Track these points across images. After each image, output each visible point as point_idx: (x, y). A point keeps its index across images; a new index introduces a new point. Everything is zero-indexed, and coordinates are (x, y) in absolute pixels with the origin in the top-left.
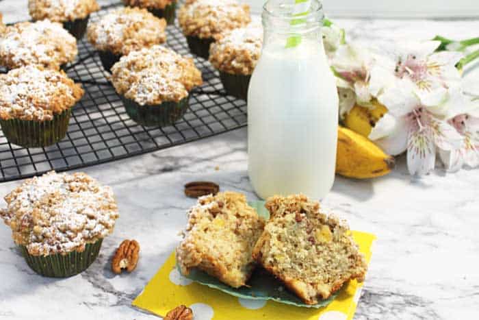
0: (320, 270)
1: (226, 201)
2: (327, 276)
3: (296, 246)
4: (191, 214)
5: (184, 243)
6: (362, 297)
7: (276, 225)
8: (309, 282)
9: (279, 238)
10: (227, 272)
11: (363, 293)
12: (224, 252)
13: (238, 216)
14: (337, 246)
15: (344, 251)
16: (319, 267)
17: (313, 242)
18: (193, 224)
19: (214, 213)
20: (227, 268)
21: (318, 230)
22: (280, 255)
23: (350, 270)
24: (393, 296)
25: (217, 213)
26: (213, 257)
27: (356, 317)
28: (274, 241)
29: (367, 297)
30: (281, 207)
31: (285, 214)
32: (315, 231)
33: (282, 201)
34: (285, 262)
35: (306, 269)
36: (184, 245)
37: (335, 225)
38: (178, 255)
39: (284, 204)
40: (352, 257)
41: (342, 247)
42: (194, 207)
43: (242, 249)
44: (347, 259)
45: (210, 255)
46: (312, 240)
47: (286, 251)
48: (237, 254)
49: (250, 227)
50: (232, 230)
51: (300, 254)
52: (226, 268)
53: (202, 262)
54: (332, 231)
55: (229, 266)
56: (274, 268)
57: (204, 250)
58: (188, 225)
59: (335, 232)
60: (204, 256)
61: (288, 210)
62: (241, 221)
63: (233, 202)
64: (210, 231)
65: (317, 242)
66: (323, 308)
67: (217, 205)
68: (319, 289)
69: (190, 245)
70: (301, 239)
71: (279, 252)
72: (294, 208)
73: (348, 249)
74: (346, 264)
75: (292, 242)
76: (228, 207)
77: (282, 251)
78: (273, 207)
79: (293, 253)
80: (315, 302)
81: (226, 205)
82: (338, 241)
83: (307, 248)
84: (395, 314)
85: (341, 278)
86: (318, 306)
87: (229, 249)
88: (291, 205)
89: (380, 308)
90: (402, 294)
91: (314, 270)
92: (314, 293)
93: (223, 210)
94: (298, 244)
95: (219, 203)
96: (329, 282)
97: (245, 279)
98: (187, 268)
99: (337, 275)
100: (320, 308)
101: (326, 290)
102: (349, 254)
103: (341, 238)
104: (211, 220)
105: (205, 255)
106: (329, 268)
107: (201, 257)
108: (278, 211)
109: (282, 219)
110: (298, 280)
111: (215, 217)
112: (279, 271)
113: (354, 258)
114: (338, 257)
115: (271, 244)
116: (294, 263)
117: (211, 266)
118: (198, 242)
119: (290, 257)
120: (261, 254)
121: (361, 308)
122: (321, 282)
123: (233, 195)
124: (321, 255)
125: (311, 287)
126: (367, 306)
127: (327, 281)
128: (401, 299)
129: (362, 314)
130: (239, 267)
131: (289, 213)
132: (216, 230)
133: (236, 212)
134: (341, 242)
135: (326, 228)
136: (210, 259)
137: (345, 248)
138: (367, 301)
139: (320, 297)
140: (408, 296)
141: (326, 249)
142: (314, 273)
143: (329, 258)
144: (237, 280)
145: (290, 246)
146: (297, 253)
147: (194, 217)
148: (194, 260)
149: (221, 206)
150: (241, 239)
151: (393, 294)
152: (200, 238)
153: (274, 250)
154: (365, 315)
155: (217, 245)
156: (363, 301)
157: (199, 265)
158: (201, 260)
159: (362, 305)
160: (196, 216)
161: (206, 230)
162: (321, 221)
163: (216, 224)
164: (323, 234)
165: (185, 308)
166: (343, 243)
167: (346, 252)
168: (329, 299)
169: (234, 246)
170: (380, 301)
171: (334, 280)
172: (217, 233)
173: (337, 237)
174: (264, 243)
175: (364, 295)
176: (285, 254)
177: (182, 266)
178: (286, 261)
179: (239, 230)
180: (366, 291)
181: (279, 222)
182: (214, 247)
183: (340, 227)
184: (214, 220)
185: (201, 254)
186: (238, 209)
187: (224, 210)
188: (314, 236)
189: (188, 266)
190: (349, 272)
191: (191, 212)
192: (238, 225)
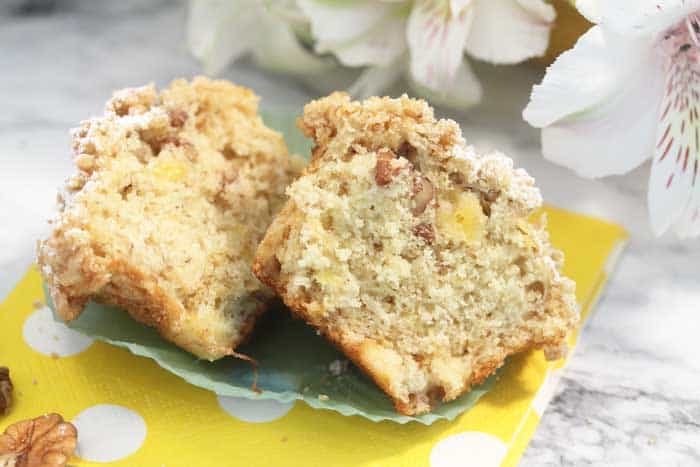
0: (442, 317)
1: (194, 108)
2: (463, 337)
3: (378, 247)
4: (84, 141)
5: (59, 225)
6: (558, 399)
7: (322, 185)
8: (410, 350)
9: (329, 223)
10: (184, 316)
11: (561, 389)
12: (176, 255)
13: (229, 153)
14: (496, 253)
15: (516, 269)
16: (438, 310)
17: (428, 239)
18: (89, 171)
19: (155, 142)
20: (185, 303)
21: (445, 205)
22: (329, 270)
23: (530, 324)
24: (642, 400)
25: (165, 141)
26: (144, 270)
27: (532, 451)
28: (313, 228)
29: (571, 399)
30: (341, 132)
31: (353, 152)
32: (437, 206)
33: (347, 113)
34: (342, 292)
35: (403, 314)
36: (59, 234)
37: (499, 193)
38: (42, 262)
39: (353, 123)
40: (537, 287)
41: (511, 259)
42: (94, 120)
43: (233, 252)
44: (522, 292)
45: (133, 262)
46: (424, 233)
47: (349, 262)
48: (216, 264)
49: (264, 186)
50: (207, 193)
51: (387, 270)
52: (179, 304)
53: (112, 284)
54: (487, 212)
55: (189, 299)
56: (312, 307)
57: (116, 249)
58: (75, 175)
59: (494, 215)
60: (115, 268)
61: (362, 143)
62: (236, 171)
63: (218, 112)
64: (138, 193)
65: (438, 239)
66: (442, 425)
67: (167, 118)
68: (434, 371)
69: (75, 232)
70: (392, 228)
71: (326, 262)
72: (380, 137)
73: (528, 264)
74: (520, 305)
75: (367, 237)
76: (200, 126)
77: (336, 259)
78: (319, 132)
79: (370, 267)
80: (423, 407)
81: (193, 120)
82: (501, 241)
83: (408, 256)
84: (637, 450)
85: (500, 345)
86: (429, 420)
87: (194, 250)
88: (374, 128)
89: (601, 431)
90: (669, 395)
91: (426, 317)
92: (420, 383)
93: (183, 136)
94: (385, 243)
95: (172, 113)
96: (466, 352)
97: (236, 337)
98: (70, 300)
99: (489, 333)
100: (435, 423)
101: (454, 375)
102: (531, 278)
103: (511, 230)
104: (144, 162)
105: (118, 264)
106: (469, 315)
107: (109, 267)
108: (334, 143)
109: (340, 166)
110: (379, 342)
111: (156, 151)
112: (326, 315)
113: (542, 293)
114: (497, 285)
115: (304, 240)
116: (372, 294)
117: (137, 296)
118: (98, 223)
119: (360, 278)
120: (278, 266)
121: (550, 428)
122: (443, 351)
123: (220, 90)
124: (448, 276)
125: (413, 365)
126: (567, 424)
127: (461, 351)
128: (662, 410)
129: (548, 446)
130: (218, 301)
131: (363, 150)
132: (158, 194)
133: (225, 140)
134: (510, 243)
135: (470, 202)
136: (136, 277)
137: (520, 261)
138: (570, 411)
139: (437, 395)
140: (683, 402)
141: (464, 260)
142: (425, 326)
143: (470, 287)
144: (211, 339)
145: (361, 247)
146: (378, 269)
147: (91, 150)
148: (90, 277)
149: (178, 122)
150: (233, 223)
151: (643, 393)
152: (106, 214)
153: (313, 256)
154: (555, 448)
155: (156, 238)
156: (559, 411)
157: (103, 291)
158: (107, 277)
159: (555, 419)
160: (99, 148)
161: (126, 190)
162: (458, 179)
163: (157, 175)
164: (461, 219)
165: (60, 421)
166: (516, 245)
167: (523, 273)
168: (462, 399)
169: (208, 243)
170: (605, 412)
171: (481, 349)
172: (162, 200)
173: (498, 229)
174: (286, 236)
175: (564, 394)
176: (345, 267)
177: (55, 292)
178: (346, 288)
179: (226, 197)
180: (570, 382)
181: (334, 176)
182: (149, 241)
183: (510, 201)
184: (153, 161)
185: (107, 260)
186: (230, 134)
187: (188, 134)
188: (432, 221)
189: (73, 293)
190: (525, 328)
191: (83, 135)
192: (226, 180)
